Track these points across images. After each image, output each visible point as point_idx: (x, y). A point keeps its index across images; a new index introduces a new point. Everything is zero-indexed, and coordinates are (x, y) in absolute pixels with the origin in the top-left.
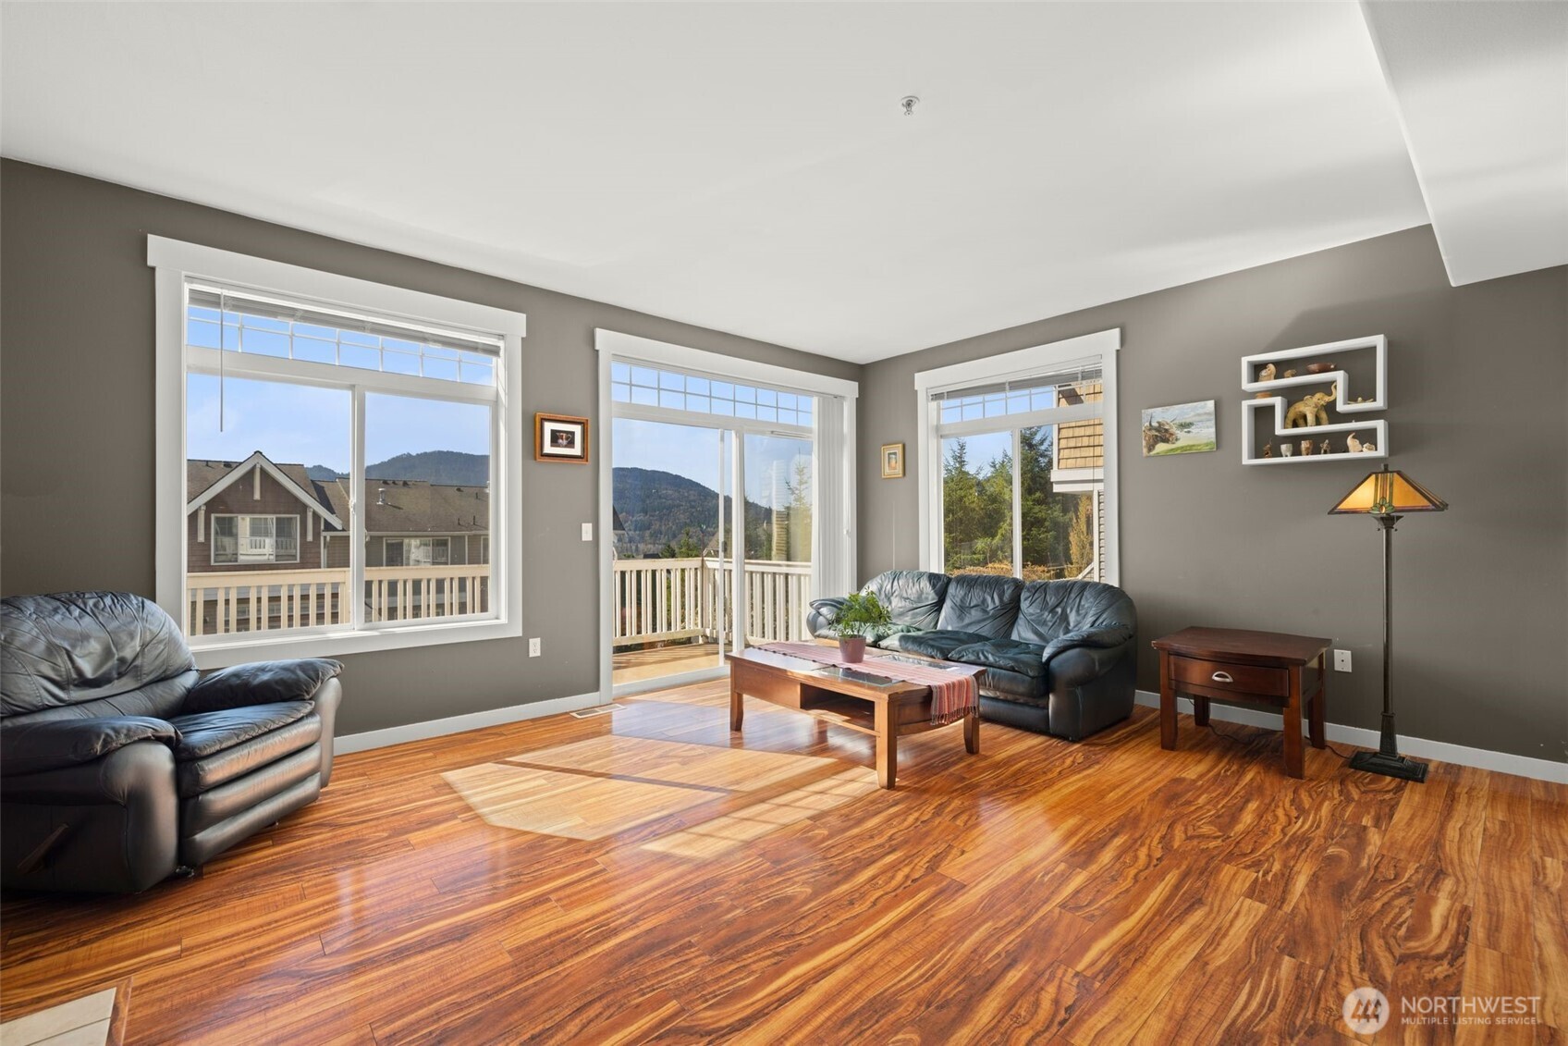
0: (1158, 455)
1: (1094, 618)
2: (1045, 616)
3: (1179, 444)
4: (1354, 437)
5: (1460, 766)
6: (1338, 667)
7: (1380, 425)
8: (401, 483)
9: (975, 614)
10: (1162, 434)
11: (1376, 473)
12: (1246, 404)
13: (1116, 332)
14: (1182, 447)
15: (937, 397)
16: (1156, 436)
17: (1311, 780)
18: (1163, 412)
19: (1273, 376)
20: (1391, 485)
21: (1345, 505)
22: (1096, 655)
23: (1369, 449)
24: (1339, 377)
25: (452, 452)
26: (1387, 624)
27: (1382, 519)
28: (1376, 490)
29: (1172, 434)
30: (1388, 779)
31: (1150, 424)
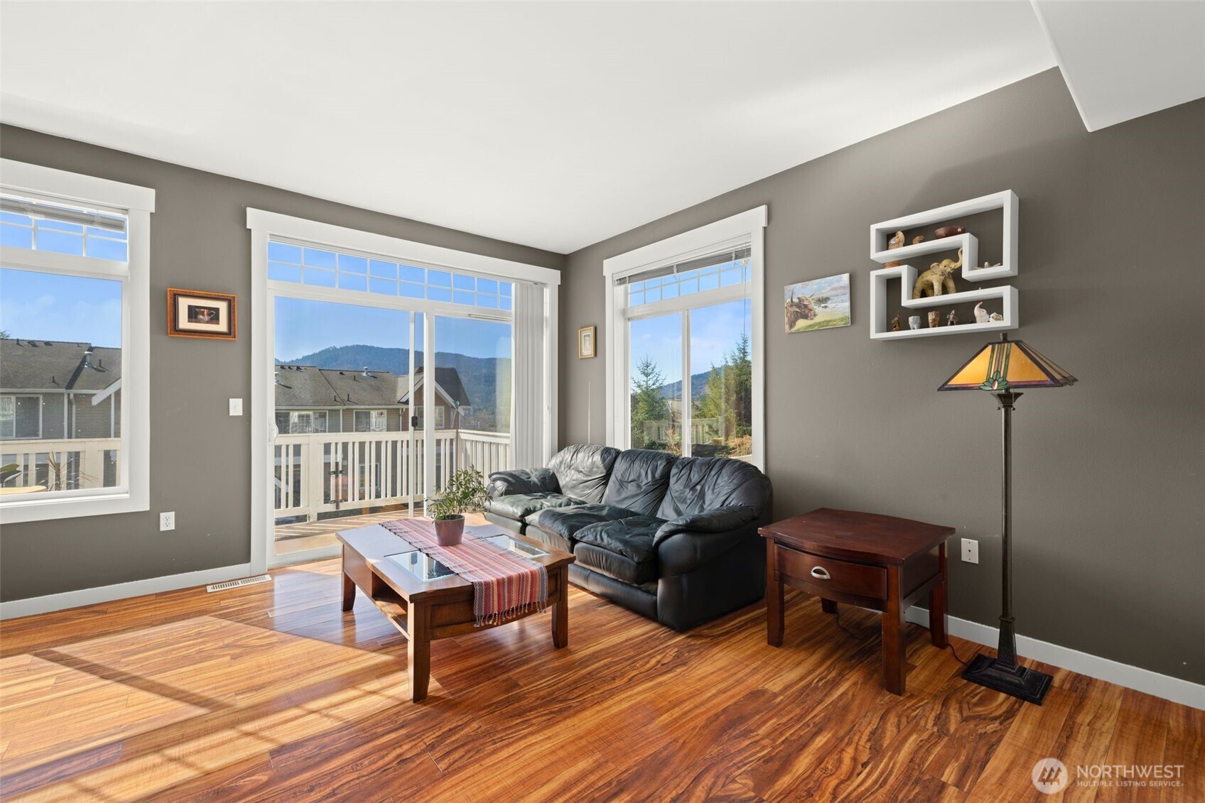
0: (798, 332)
1: (724, 498)
2: (686, 494)
3: (817, 320)
4: (981, 307)
5: (1091, 678)
6: (965, 558)
7: (1006, 292)
8: (296, 368)
9: (632, 489)
10: (802, 310)
11: (993, 344)
12: (873, 274)
13: (762, 210)
14: (820, 323)
15: (622, 281)
16: (797, 312)
17: (912, 696)
18: (802, 288)
19: (901, 244)
20: (1008, 357)
21: (958, 380)
22: (699, 541)
23: (996, 319)
24: (965, 241)
25: (367, 346)
26: (1006, 517)
27: (1000, 396)
28: (991, 363)
29: (810, 310)
30: (1002, 696)
31: (792, 301)
